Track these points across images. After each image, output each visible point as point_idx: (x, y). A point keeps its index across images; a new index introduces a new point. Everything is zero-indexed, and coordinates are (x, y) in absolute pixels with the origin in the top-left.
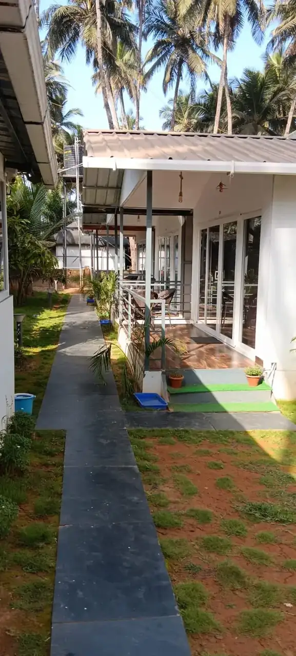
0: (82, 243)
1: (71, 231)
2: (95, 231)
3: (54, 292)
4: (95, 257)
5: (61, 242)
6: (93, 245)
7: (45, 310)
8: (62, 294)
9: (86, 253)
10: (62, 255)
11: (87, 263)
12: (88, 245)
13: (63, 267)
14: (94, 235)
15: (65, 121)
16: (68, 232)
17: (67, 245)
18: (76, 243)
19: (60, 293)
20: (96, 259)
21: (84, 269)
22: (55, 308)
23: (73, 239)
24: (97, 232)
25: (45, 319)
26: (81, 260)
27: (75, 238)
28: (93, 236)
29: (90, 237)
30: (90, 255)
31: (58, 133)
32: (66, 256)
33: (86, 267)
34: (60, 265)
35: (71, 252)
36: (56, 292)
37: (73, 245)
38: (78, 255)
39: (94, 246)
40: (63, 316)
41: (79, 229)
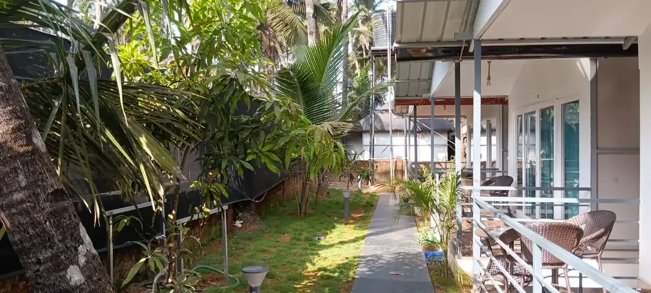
0: (394, 128)
1: (380, 115)
2: (411, 108)
3: (357, 189)
4: (410, 145)
5: (369, 128)
6: (407, 131)
7: (337, 225)
8: (368, 193)
9: (399, 140)
10: (369, 144)
11: (399, 152)
12: (401, 131)
13: (369, 158)
14: (410, 117)
15: (377, 9)
16: (377, 117)
17: (375, 132)
18: (386, 129)
19: (365, 191)
20: (413, 148)
21: (395, 160)
22: (354, 219)
23: (382, 126)
24: (415, 109)
25: (332, 246)
26: (392, 149)
27: (385, 124)
28: (408, 119)
29: (404, 119)
30: (404, 143)
31: (370, 20)
32: (374, 145)
33: (398, 158)
34: (366, 156)
35: (380, 140)
36: (360, 190)
37: (383, 131)
38: (389, 144)
39: (409, 132)
40: (363, 238)
41: (390, 111)
